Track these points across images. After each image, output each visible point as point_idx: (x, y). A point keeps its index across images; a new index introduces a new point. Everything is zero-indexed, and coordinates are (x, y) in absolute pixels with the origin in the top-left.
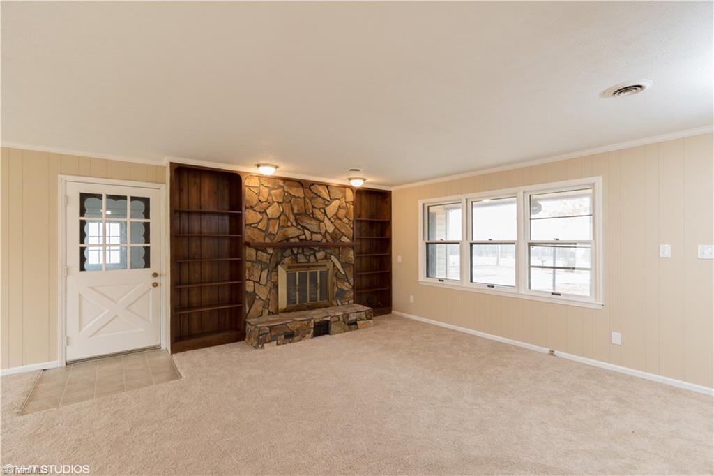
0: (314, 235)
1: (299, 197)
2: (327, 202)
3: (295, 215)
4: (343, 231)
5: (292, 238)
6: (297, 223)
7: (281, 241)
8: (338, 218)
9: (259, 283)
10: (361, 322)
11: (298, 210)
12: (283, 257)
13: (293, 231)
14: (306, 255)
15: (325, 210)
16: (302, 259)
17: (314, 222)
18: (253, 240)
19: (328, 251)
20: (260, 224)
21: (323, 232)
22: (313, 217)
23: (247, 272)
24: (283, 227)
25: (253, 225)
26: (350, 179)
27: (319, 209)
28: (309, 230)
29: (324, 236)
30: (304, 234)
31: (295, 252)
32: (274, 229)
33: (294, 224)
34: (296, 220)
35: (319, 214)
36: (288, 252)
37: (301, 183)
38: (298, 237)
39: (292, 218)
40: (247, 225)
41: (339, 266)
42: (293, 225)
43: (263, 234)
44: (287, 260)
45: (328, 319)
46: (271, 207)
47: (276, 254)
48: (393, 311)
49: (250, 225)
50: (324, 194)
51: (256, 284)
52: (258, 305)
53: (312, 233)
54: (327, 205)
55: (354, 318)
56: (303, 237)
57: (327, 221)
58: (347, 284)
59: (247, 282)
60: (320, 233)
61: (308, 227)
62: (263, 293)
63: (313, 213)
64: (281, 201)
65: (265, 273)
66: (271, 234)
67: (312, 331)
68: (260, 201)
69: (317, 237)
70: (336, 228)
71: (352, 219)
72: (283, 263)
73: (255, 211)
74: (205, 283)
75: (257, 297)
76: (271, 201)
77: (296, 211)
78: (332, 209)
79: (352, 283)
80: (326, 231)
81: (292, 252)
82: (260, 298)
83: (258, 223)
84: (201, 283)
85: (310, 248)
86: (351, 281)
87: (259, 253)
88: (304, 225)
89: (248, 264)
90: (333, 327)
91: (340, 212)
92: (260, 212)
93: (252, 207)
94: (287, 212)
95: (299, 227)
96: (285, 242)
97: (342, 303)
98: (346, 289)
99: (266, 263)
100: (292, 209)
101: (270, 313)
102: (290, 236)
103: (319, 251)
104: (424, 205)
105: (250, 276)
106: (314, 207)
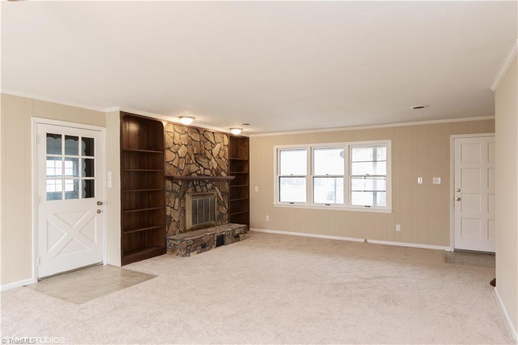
0: (206, 170)
1: (197, 141)
2: (213, 145)
3: (195, 155)
4: (222, 167)
5: (193, 173)
6: (196, 161)
7: (187, 175)
8: (219, 158)
9: (173, 208)
10: (242, 235)
11: (197, 151)
12: (188, 187)
13: (194, 168)
14: (200, 186)
15: (211, 151)
16: (199, 189)
17: (206, 161)
18: (170, 174)
19: (214, 183)
20: (174, 161)
21: (211, 168)
22: (205, 157)
23: (167, 200)
24: (188, 164)
25: (170, 163)
26: (231, 129)
27: (208, 150)
28: (202, 166)
29: (212, 172)
30: (200, 170)
31: (195, 184)
32: (182, 167)
33: (194, 162)
34: (195, 159)
35: (208, 155)
36: (191, 184)
37: (197, 130)
38: (196, 172)
39: (193, 157)
40: (166, 162)
41: (220, 194)
42: (193, 163)
43: (176, 170)
44: (190, 190)
45: (224, 233)
46: (180, 149)
47: (184, 185)
48: (250, 229)
49: (168, 162)
50: (212, 139)
51: (172, 209)
52: (173, 225)
53: (205, 169)
54: (213, 148)
55: (238, 232)
56: (199, 172)
57: (213, 160)
58: (224, 208)
59: (167, 207)
60: (209, 169)
61: (202, 164)
62: (176, 216)
63: (205, 154)
64: (186, 144)
65: (177, 200)
66: (180, 169)
67: (216, 242)
68: (174, 143)
69: (208, 172)
70: (218, 165)
71: (227, 158)
72: (188, 193)
73: (171, 151)
75: (172, 220)
76: (180, 144)
77: (195, 152)
78: (216, 151)
79: (227, 207)
80: (213, 168)
81: (193, 184)
82: (174, 220)
83: (173, 161)
85: (204, 181)
87: (174, 184)
88: (200, 162)
89: (167, 193)
90: (227, 239)
91: (220, 153)
92: (174, 152)
93: (169, 148)
94: (190, 152)
95: (197, 164)
96: (189, 176)
97: (221, 223)
98: (224, 212)
99: (177, 192)
100: (193, 150)
101: (181, 232)
102: (192, 172)
103: (208, 183)
104: (277, 149)
105: (168, 203)
106: (205, 149)
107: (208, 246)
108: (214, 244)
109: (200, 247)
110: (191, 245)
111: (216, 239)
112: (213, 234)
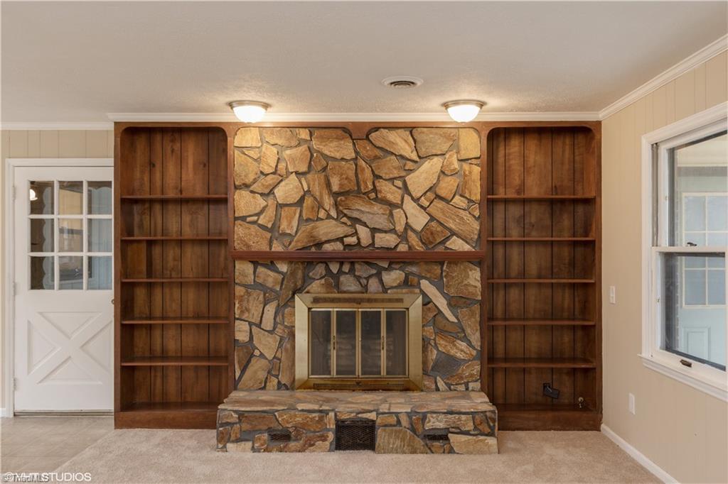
0: (377, 235)
1: (343, 159)
2: (408, 165)
3: (336, 195)
4: (452, 225)
5: (328, 241)
6: (339, 212)
7: (304, 248)
8: (438, 197)
9: (259, 325)
10: (464, 438)
11: (341, 185)
12: (307, 280)
13: (328, 229)
14: (358, 278)
15: (405, 184)
16: (349, 283)
17: (377, 208)
18: (248, 246)
19: (414, 269)
20: (262, 217)
21: (400, 228)
22: (376, 199)
23: (237, 305)
24: (308, 220)
25: (249, 219)
26: (446, 105)
27: (392, 180)
28: (365, 225)
29: (403, 237)
30: (356, 233)
31: (335, 271)
32: (289, 224)
33: (333, 214)
34: (336, 205)
35: (390, 192)
36: (320, 269)
37: (346, 131)
38: (341, 240)
39: (328, 202)
40: (236, 219)
41: (441, 303)
42: (329, 217)
43: (269, 235)
44: (316, 287)
45: (372, 416)
46: (283, 183)
47: (293, 273)
48: (603, 426)
49: (243, 218)
50: (405, 148)
51: (254, 329)
52: (257, 369)
53: (374, 231)
54: (411, 171)
55: (442, 425)
56: (353, 240)
57: (409, 205)
58: (463, 345)
59: (237, 322)
60: (393, 231)
61: (364, 219)
62: (267, 346)
63: (375, 189)
64: (304, 168)
65: (270, 309)
66: (284, 234)
67: (331, 436)
68: (262, 173)
69: (387, 240)
70: (432, 218)
71: (476, 196)
72: (308, 292)
73: (252, 192)
74: (187, 318)
75: (257, 353)
76: (284, 172)
77: (335, 188)
78: (421, 178)
79: (477, 344)
80: (408, 226)
81: (328, 269)
82: (262, 355)
83: (258, 214)
84: (181, 318)
85: (367, 263)
86: (475, 338)
87: (261, 269)
88: (355, 214)
89: (239, 291)
90: (381, 436)
91: (443, 184)
92: (262, 194)
93: (246, 186)
94: (316, 190)
95: (345, 219)
96: (313, 249)
97: (449, 385)
98: (460, 355)
99: (272, 290)
100: (328, 185)
101: (280, 386)
102: (324, 239)
103: (389, 269)
104: (655, 147)
105: (242, 312)
106: (377, 177)
107: (297, 440)
108: (324, 438)
109: (266, 436)
110: (232, 424)
111: (333, 427)
112: (321, 411)
